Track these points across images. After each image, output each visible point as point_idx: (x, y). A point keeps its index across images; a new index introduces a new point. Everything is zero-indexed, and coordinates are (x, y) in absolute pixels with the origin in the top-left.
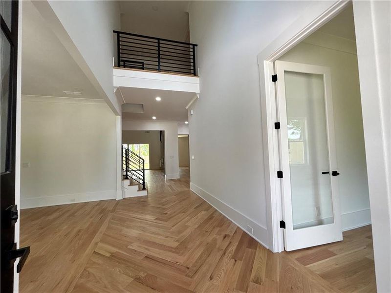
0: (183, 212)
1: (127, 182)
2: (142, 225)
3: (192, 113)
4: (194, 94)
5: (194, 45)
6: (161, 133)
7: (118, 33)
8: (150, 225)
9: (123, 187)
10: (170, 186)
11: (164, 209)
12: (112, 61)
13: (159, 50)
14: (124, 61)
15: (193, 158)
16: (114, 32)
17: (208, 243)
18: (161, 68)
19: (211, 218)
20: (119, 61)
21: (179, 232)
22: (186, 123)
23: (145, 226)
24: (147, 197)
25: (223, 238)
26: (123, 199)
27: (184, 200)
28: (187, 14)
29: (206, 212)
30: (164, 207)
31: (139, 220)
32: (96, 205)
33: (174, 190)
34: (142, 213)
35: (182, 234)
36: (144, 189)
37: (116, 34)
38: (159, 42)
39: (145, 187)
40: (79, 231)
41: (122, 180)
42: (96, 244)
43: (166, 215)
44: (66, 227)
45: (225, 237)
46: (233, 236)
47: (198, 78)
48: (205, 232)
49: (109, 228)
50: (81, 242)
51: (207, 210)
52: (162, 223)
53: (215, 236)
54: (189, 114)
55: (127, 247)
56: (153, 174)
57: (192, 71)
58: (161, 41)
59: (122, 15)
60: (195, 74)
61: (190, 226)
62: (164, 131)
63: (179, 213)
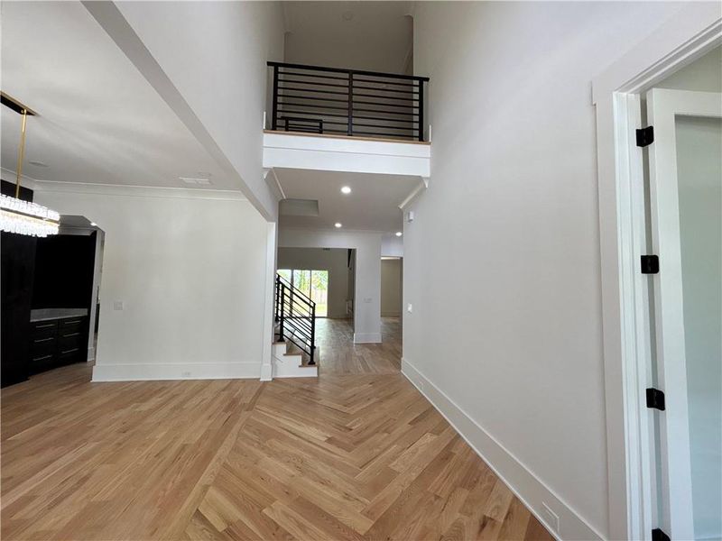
0: (385, 431)
1: (282, 348)
2: (298, 452)
3: (411, 218)
4: (419, 179)
5: (422, 80)
6: (351, 253)
7: (276, 65)
8: (315, 455)
9: (273, 356)
10: (362, 359)
11: (347, 415)
12: (263, 118)
13: (351, 94)
14: (287, 119)
15: (410, 309)
16: (269, 64)
17: (442, 537)
18: (355, 128)
19: (446, 456)
20: (275, 118)
21: (376, 487)
22: (399, 234)
23: (306, 455)
24: (316, 380)
25: (477, 528)
26: (273, 379)
27: (388, 397)
28: (410, 19)
29: (435, 437)
30: (347, 410)
31: (296, 438)
32: (224, 390)
33: (369, 371)
34: (303, 420)
35: (381, 496)
36: (312, 363)
37: (273, 68)
38: (351, 76)
39: (315, 360)
40: (183, 448)
41: (273, 344)
42: (205, 489)
43: (349, 434)
44: (163, 434)
45: (483, 526)
46: (504, 526)
47: (429, 146)
48: (433, 498)
49: (236, 449)
50: (179, 478)
51: (437, 432)
52: (339, 454)
53: (458, 515)
54: (406, 219)
55: (260, 511)
56: (334, 328)
57: (416, 133)
58: (355, 76)
59: (287, 35)
60: (422, 138)
61: (399, 473)
62: (354, 250)
63: (377, 432)
